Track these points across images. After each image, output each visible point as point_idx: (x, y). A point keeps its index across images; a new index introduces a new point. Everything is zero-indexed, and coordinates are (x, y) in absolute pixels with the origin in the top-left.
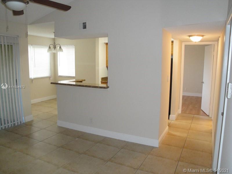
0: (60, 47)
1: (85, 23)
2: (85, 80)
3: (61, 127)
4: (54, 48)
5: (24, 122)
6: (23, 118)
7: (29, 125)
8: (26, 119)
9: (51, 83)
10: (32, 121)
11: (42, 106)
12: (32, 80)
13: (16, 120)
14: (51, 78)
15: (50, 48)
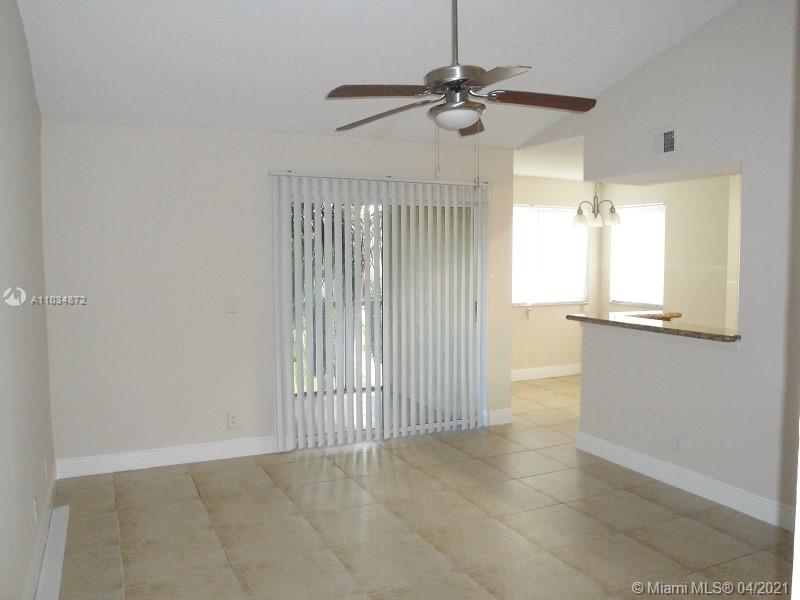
0: (612, 210)
1: (672, 133)
2: (679, 316)
3: (588, 454)
4: (594, 212)
5: (486, 424)
6: (485, 412)
7: (500, 433)
8: (492, 417)
9: (568, 317)
10: (509, 426)
11: (547, 390)
12: (526, 311)
13: (464, 417)
14: (587, 308)
15: (580, 212)
